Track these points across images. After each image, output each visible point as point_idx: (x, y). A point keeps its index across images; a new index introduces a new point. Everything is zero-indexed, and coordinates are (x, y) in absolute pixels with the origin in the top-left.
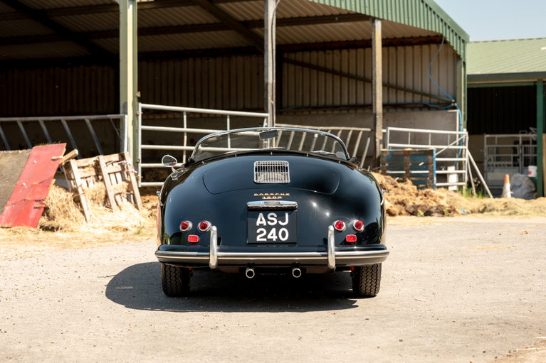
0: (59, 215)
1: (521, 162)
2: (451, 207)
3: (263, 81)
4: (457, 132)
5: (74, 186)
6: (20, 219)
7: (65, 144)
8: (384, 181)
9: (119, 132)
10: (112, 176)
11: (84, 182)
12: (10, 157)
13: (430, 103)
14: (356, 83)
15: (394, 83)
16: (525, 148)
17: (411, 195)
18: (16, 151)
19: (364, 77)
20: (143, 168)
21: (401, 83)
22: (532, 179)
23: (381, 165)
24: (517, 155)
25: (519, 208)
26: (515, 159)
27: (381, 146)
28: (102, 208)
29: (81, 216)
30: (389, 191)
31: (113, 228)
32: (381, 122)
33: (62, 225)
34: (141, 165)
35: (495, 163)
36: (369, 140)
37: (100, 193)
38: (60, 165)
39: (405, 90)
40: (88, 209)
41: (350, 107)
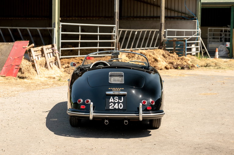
0: (26, 72)
1: (223, 40)
2: (192, 65)
3: (114, 11)
4: (196, 30)
5: (32, 59)
6: (9, 73)
7: (29, 41)
8: (164, 53)
9: (52, 35)
10: (49, 54)
11: (36, 57)
12: (5, 46)
13: (185, 17)
14: (154, 7)
15: (170, 8)
16: (225, 34)
17: (176, 59)
18: (8, 43)
19: (157, 5)
20: (61, 50)
21: (173, 8)
22: (228, 48)
23: (163, 45)
24: (222, 37)
25: (221, 65)
26: (221, 38)
27: (164, 37)
28: (44, 68)
29: (36, 72)
30: (166, 58)
31: (49, 77)
32: (164, 27)
33: (27, 76)
34: (61, 49)
35: (212, 40)
36: (158, 34)
37: (43, 62)
38: (27, 50)
39: (175, 11)
40: (38, 69)
41: (150, 17)
